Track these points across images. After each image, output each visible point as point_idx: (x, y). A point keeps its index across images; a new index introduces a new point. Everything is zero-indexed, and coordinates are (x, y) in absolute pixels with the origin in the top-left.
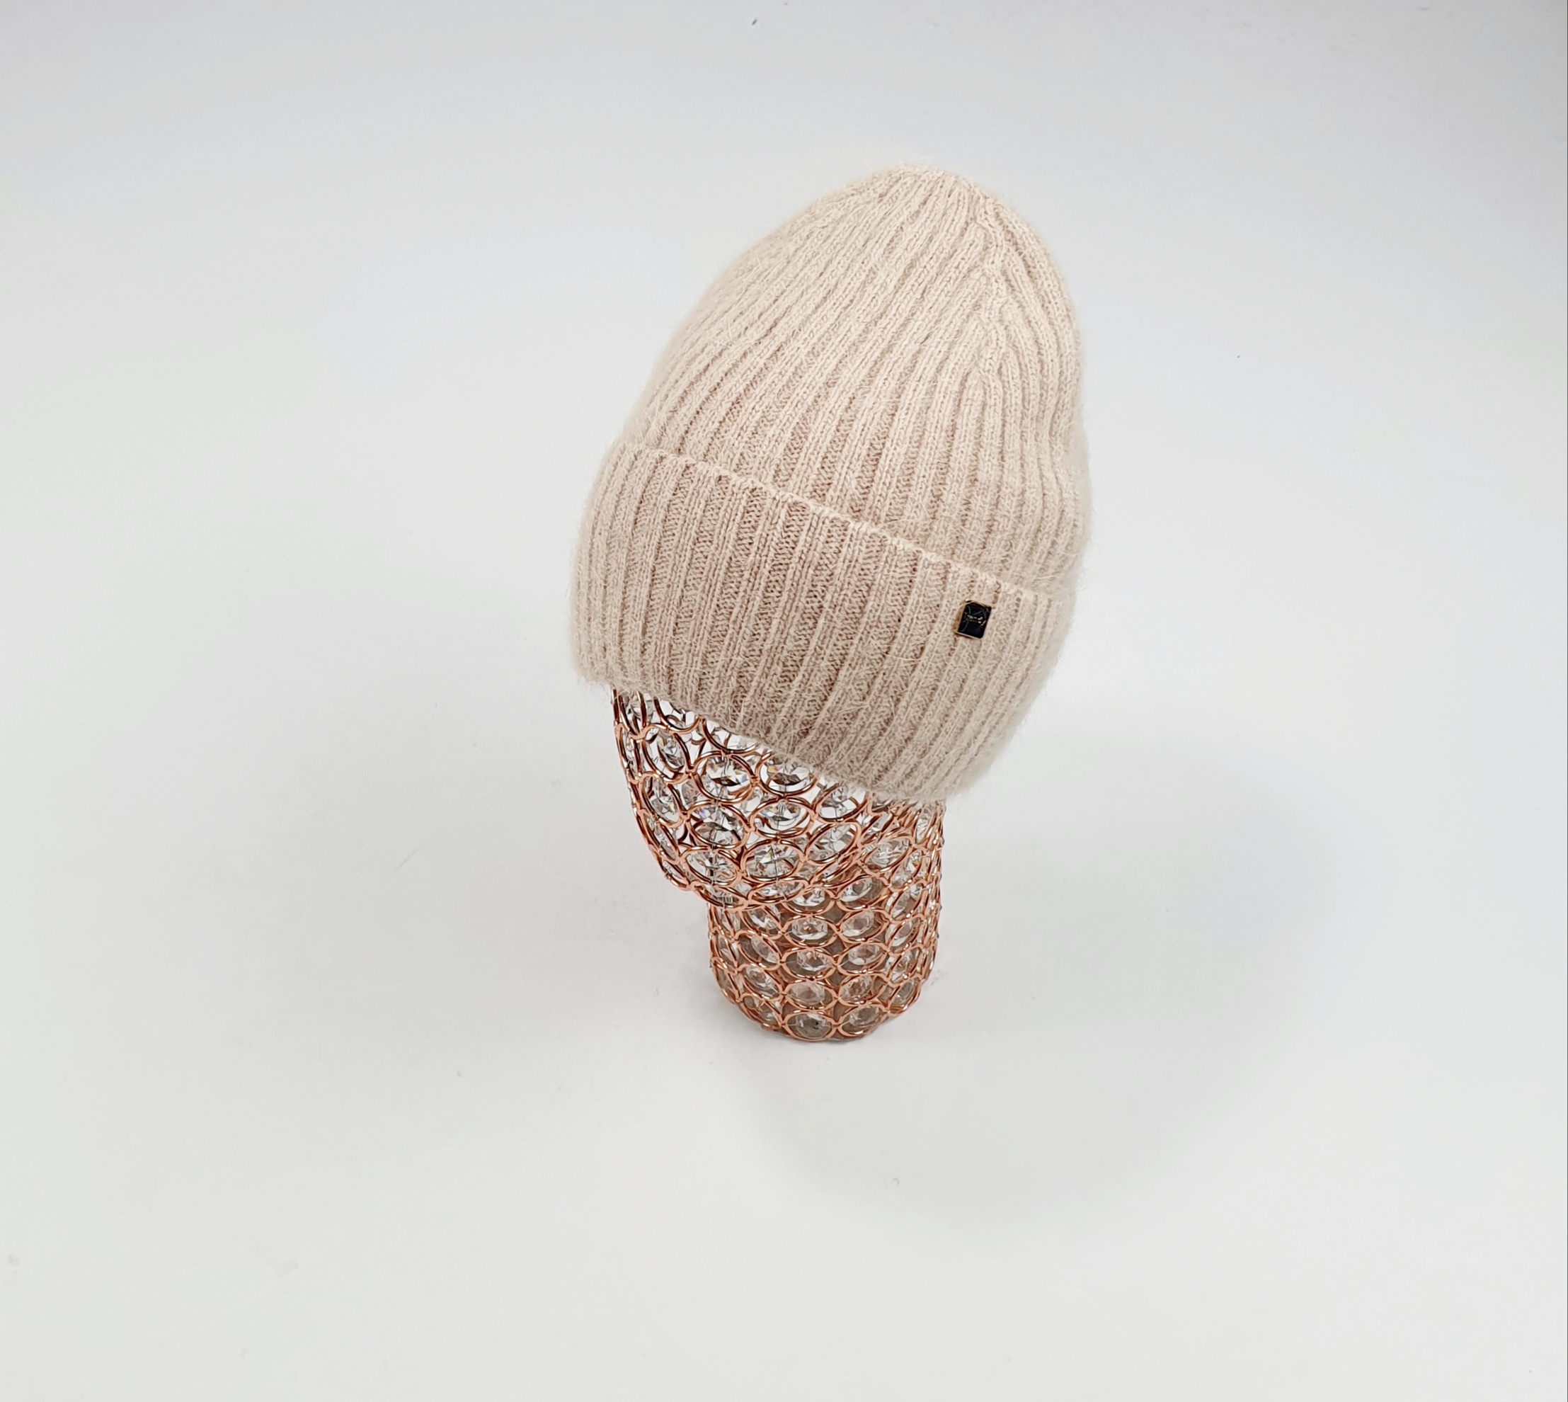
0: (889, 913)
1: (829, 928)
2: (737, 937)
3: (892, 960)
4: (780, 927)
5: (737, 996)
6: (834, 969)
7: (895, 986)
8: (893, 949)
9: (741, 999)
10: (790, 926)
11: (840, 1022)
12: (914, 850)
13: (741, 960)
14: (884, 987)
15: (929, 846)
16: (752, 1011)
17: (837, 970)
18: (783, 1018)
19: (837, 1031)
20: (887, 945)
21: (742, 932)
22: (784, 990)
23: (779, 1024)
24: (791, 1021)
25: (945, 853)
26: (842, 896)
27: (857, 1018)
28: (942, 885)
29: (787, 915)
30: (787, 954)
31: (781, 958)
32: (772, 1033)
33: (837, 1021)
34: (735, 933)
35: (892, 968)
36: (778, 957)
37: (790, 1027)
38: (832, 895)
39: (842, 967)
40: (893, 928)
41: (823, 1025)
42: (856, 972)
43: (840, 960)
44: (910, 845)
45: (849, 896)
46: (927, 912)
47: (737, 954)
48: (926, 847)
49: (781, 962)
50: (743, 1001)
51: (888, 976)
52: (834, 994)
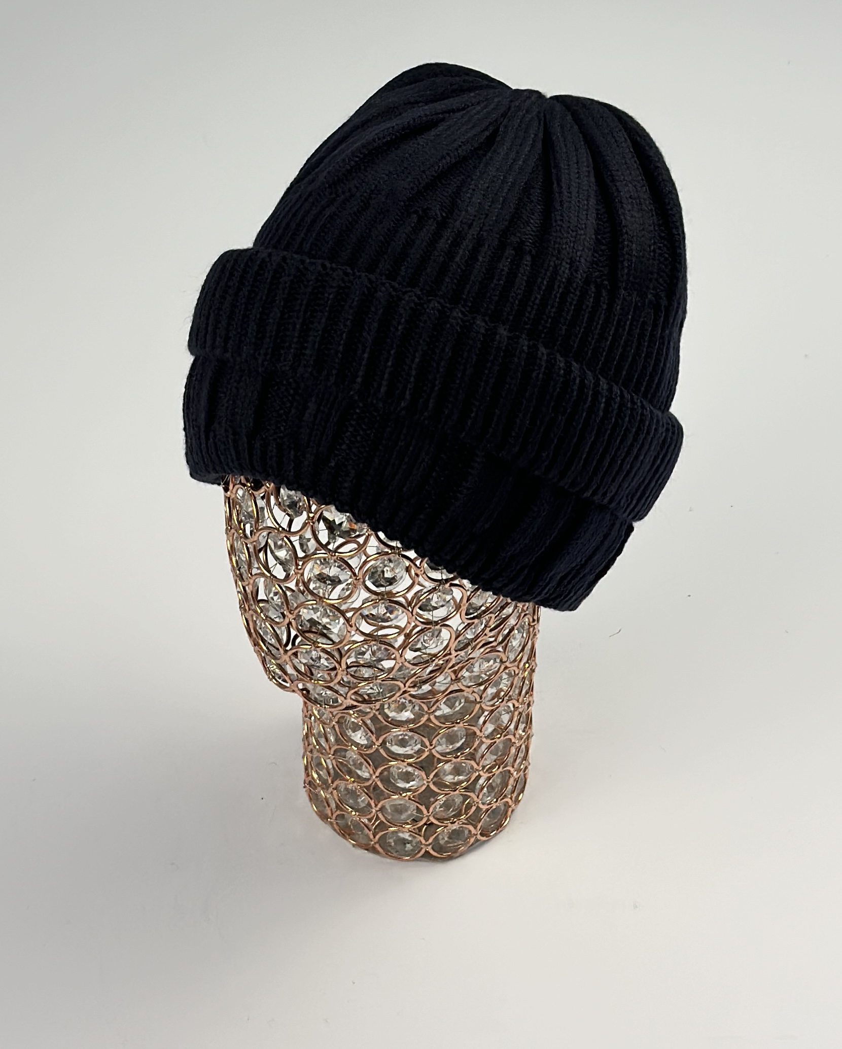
0: (481, 731)
1: (423, 744)
2: (332, 753)
3: (481, 781)
4: (374, 740)
5: (329, 813)
6: (427, 784)
7: (484, 807)
9: (335, 816)
10: (386, 738)
11: (430, 841)
12: (506, 668)
13: (337, 776)
14: (474, 808)
15: (521, 666)
16: (343, 830)
17: (428, 786)
18: (374, 837)
19: (427, 852)
20: (478, 764)
21: (336, 747)
22: (376, 806)
23: (372, 843)
24: (383, 841)
26: (436, 710)
27: (446, 839)
29: (380, 730)
30: (379, 770)
31: (374, 773)
33: (426, 841)
34: (330, 748)
35: (482, 788)
36: (372, 772)
37: (382, 846)
38: (426, 709)
40: (484, 747)
41: (415, 844)
42: (447, 790)
43: (431, 776)
44: (502, 662)
45: (445, 710)
46: (517, 736)
47: (332, 771)
48: (518, 667)
50: (336, 820)
51: (478, 797)
52: (425, 811)
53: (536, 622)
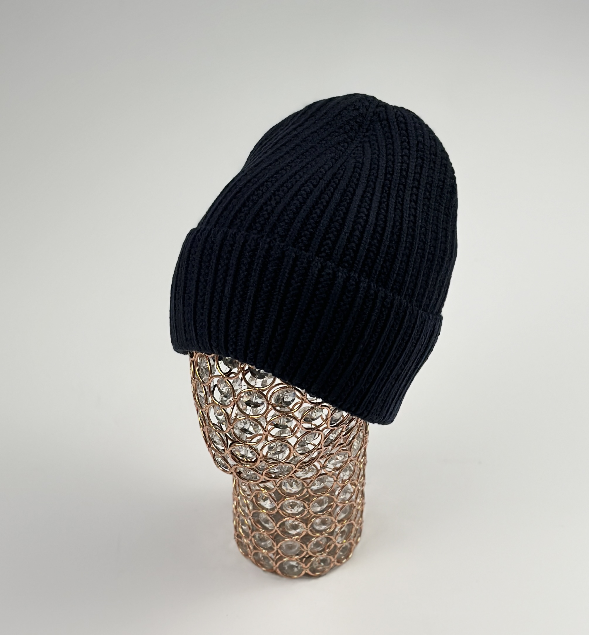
0: (337, 498)
1: (304, 507)
2: (251, 515)
3: (337, 530)
4: (276, 505)
5: (250, 552)
7: (339, 546)
8: (339, 522)
11: (308, 566)
13: (254, 529)
15: (359, 460)
17: (307, 532)
19: (306, 572)
20: (335, 519)
23: (274, 568)
24: (281, 567)
25: (367, 468)
26: (311, 486)
28: (366, 489)
31: (276, 525)
32: (268, 575)
34: (250, 512)
35: (337, 534)
36: (274, 524)
37: (280, 570)
39: (311, 530)
41: (299, 568)
42: (318, 534)
43: (309, 526)
44: (349, 457)
46: (357, 502)
48: (357, 461)
49: (277, 528)
51: (335, 538)
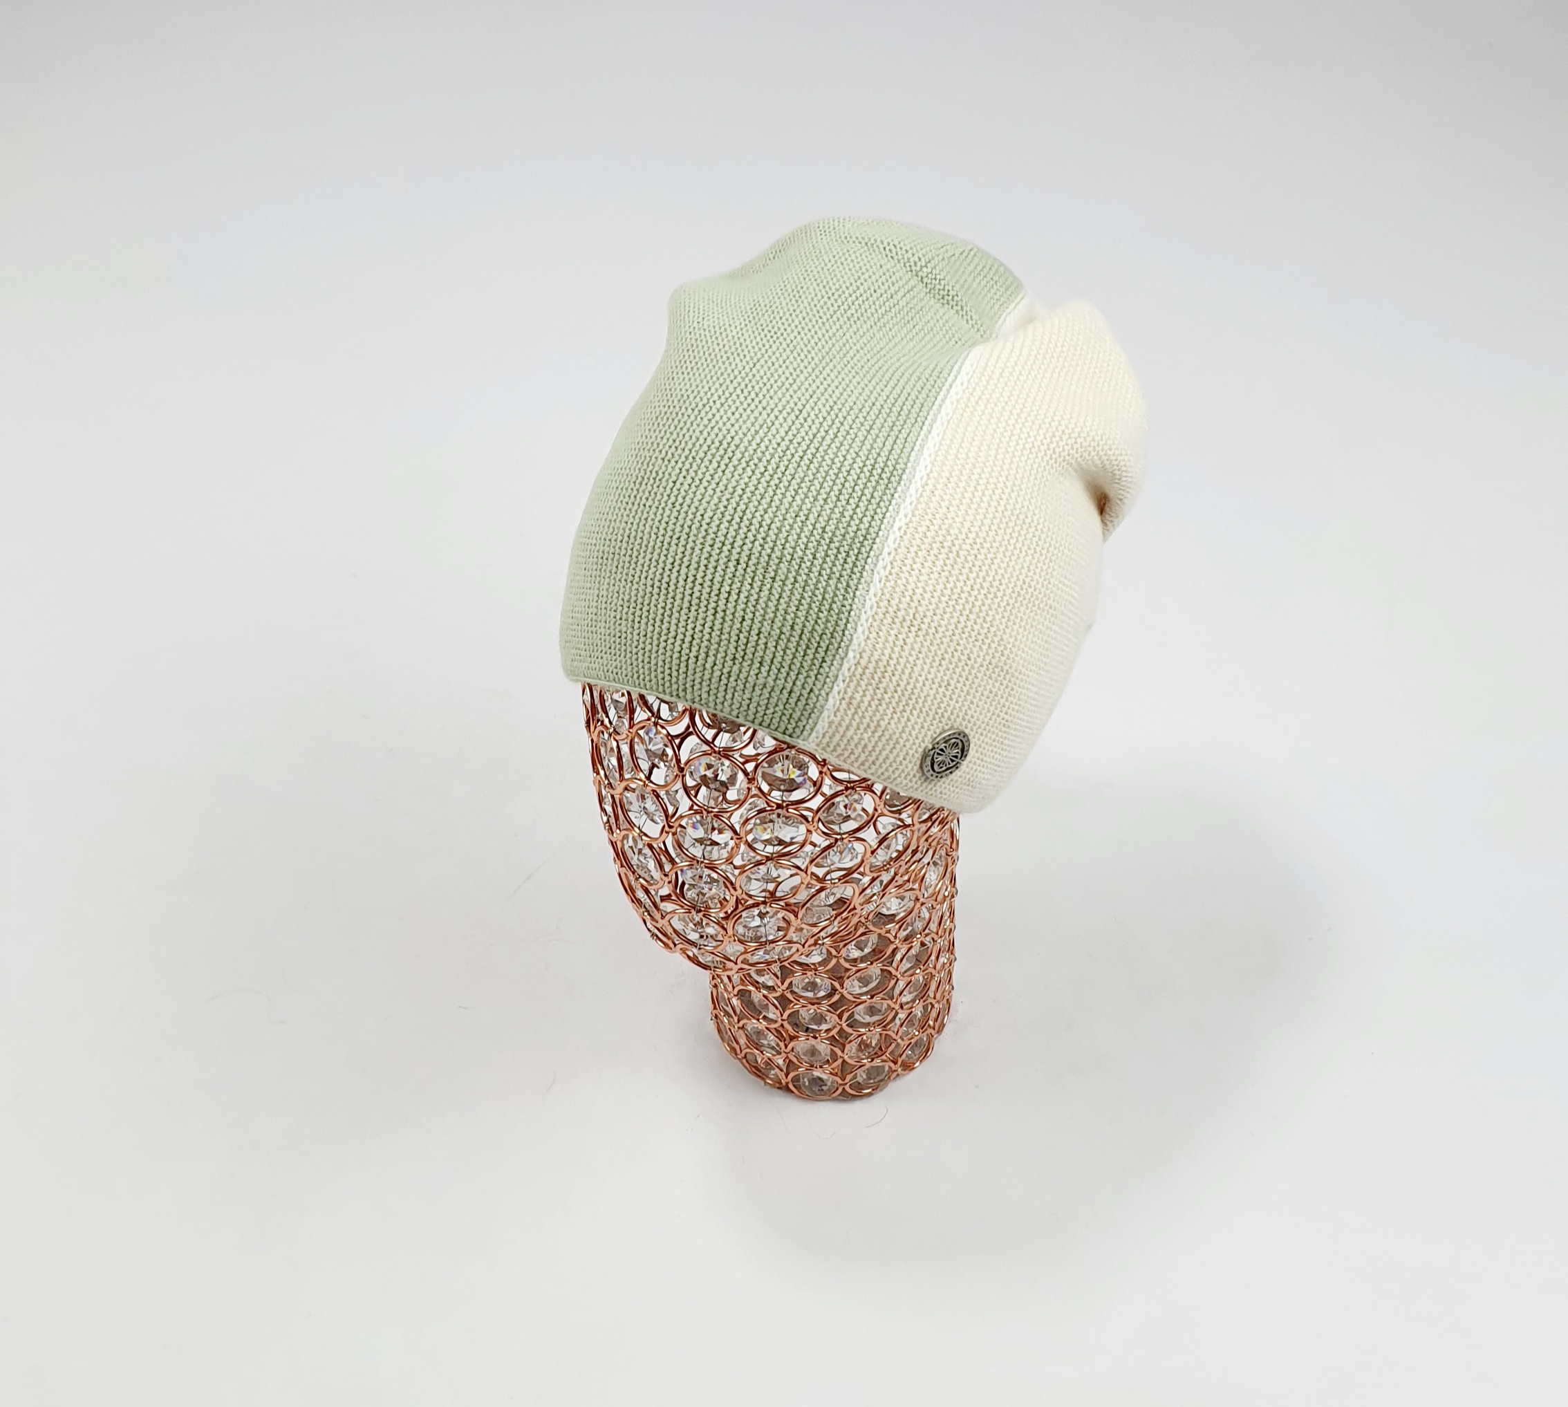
6: (839, 1027)
9: (743, 1055)
10: (791, 984)
12: (923, 904)
14: (893, 1045)
16: (755, 1067)
18: (787, 1077)
21: (741, 987)
22: (786, 1047)
27: (865, 1077)
29: (785, 973)
30: (788, 1012)
33: (844, 1080)
38: (834, 952)
40: (901, 984)
45: (856, 954)
47: (738, 1011)
50: (745, 1057)
52: (839, 1053)
53: (954, 853)
